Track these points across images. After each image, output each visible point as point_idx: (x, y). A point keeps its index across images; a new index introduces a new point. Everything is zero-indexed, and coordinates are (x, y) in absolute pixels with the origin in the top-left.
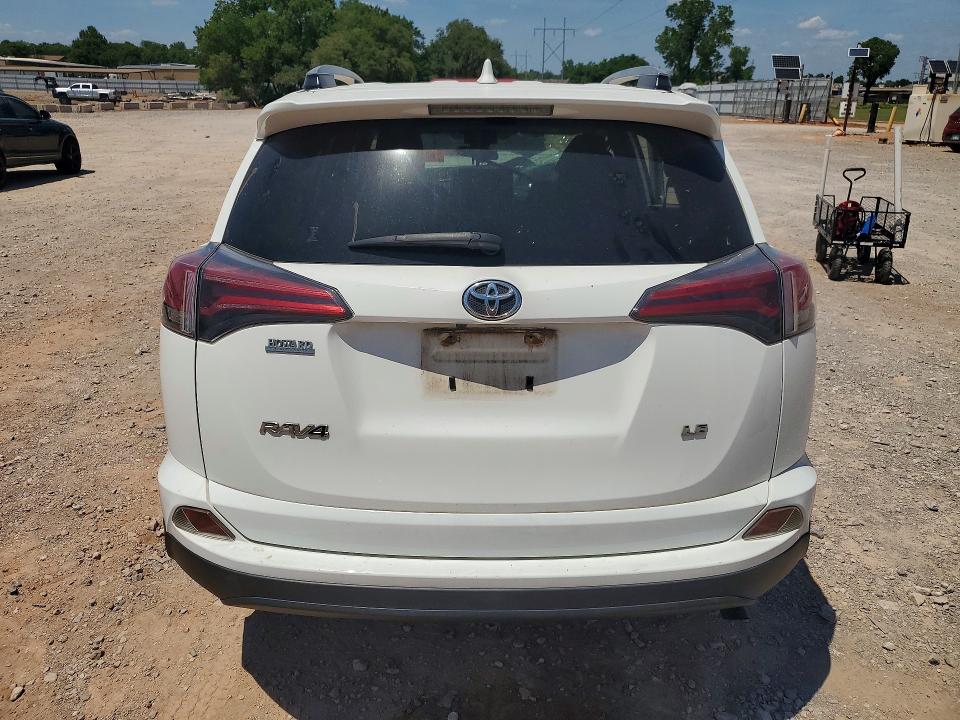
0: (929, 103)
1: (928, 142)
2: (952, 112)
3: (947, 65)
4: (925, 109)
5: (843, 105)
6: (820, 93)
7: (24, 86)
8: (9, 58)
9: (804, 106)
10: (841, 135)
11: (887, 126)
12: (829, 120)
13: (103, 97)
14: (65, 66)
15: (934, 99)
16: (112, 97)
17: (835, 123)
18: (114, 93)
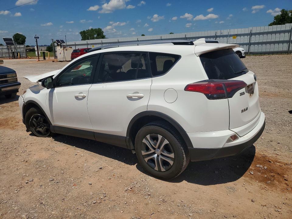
0: (63, 51)
1: (66, 61)
2: (71, 53)
3: (60, 41)
4: (62, 52)
5: (36, 52)
6: (22, 49)
9: (19, 53)
10: (38, 61)
11: (48, 58)
12: (27, 57)
15: (64, 50)
17: (29, 58)
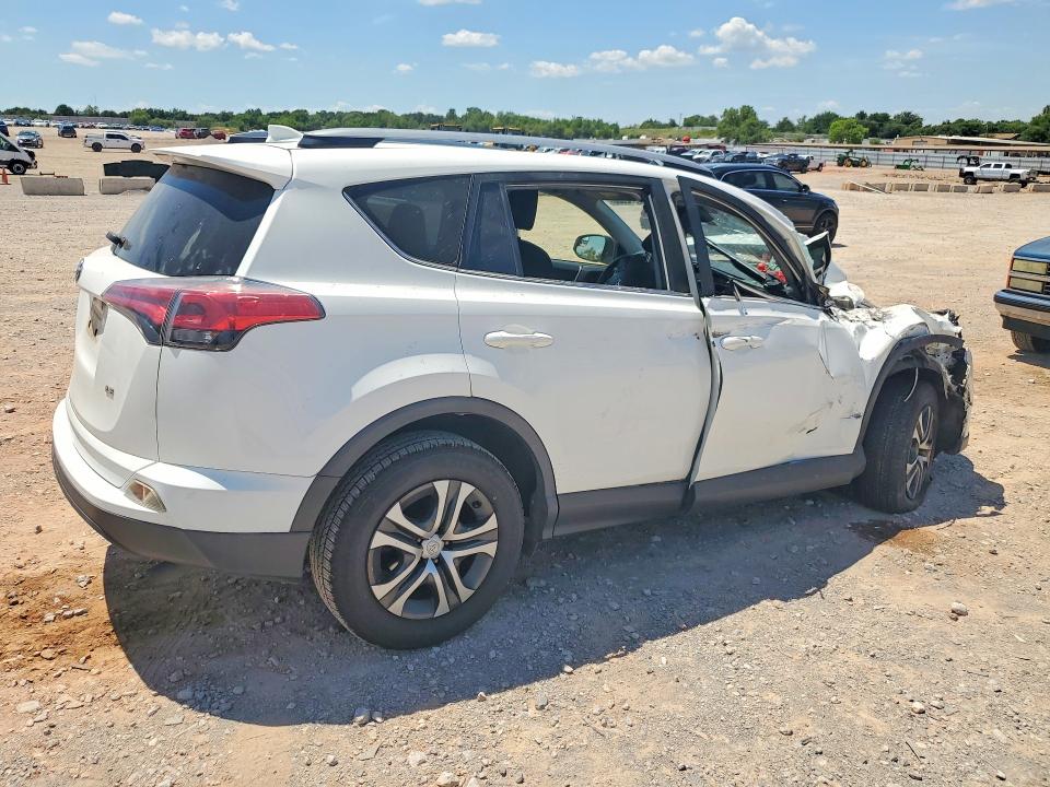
7: (933, 165)
8: (953, 137)
13: (1014, 177)
14: (1009, 145)
16: (1023, 178)
18: (1029, 173)
